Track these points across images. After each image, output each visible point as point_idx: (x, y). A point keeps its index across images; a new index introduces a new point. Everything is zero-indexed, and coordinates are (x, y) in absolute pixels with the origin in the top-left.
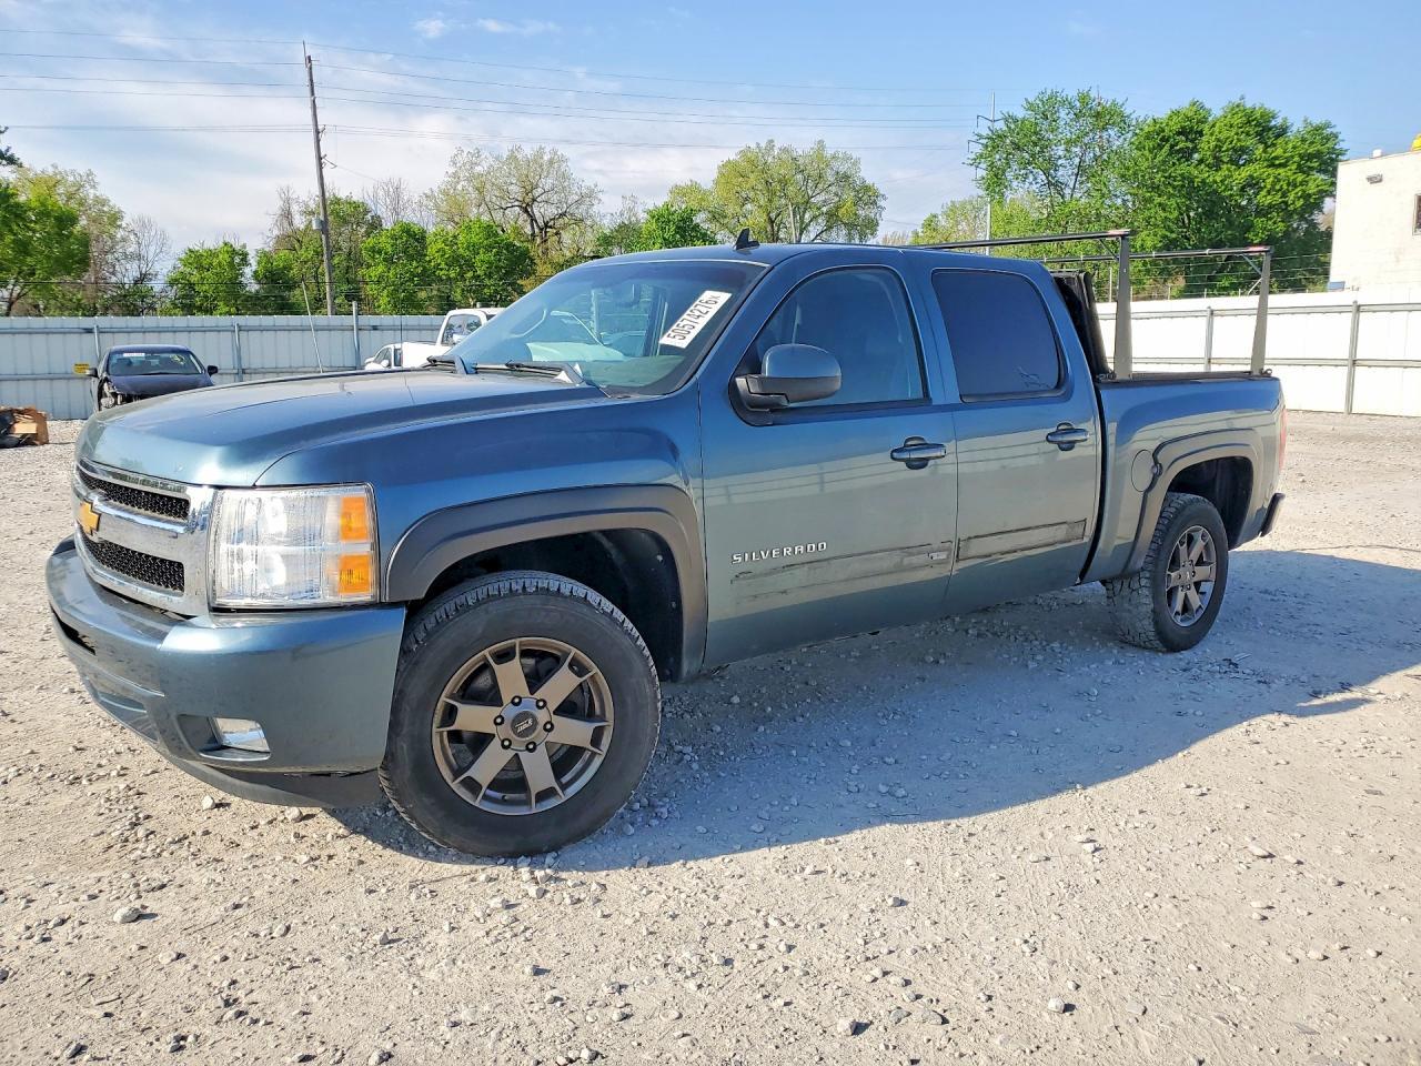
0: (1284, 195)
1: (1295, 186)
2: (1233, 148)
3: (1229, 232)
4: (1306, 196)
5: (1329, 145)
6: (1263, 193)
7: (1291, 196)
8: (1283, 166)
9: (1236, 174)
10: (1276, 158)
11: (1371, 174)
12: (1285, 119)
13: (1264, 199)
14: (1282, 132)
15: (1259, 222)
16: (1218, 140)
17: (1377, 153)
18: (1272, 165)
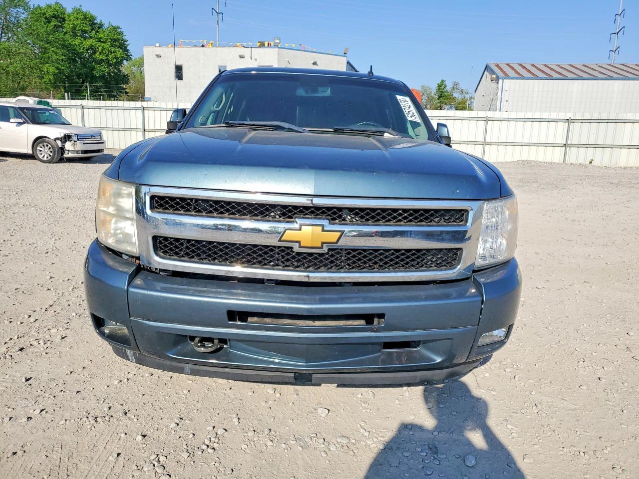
0: (107, 56)
1: (111, 53)
2: (81, 29)
3: (85, 70)
4: (117, 58)
5: (121, 36)
6: (98, 53)
7: (110, 57)
8: (105, 42)
9: (84, 42)
10: (101, 38)
11: (157, 53)
12: (101, 21)
13: (98, 56)
14: (101, 26)
15: (97, 66)
16: (73, 24)
17: (158, 45)
18: (100, 41)
